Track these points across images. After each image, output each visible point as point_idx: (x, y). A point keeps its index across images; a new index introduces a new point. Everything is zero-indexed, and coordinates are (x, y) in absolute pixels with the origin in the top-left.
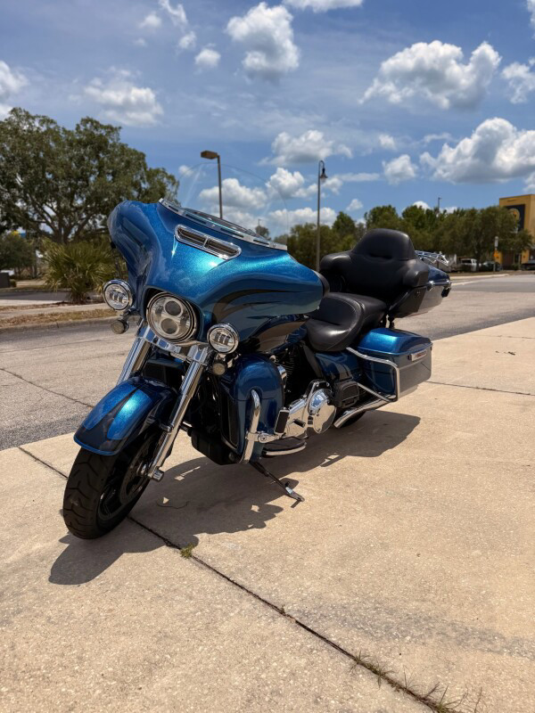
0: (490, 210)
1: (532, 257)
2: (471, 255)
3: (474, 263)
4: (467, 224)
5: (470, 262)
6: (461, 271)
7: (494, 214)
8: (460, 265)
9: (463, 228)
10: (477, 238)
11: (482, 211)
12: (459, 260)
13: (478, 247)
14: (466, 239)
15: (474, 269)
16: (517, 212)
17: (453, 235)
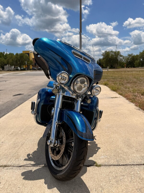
0: (21, 54)
1: (33, 67)
2: (18, 66)
3: (19, 68)
4: (16, 57)
5: (18, 68)
6: (16, 70)
7: (23, 55)
8: (15, 69)
9: (15, 58)
10: (19, 61)
11: (20, 54)
12: (14, 67)
13: (20, 64)
14: (16, 61)
15: (20, 70)
16: (27, 55)
17: (13, 60)
